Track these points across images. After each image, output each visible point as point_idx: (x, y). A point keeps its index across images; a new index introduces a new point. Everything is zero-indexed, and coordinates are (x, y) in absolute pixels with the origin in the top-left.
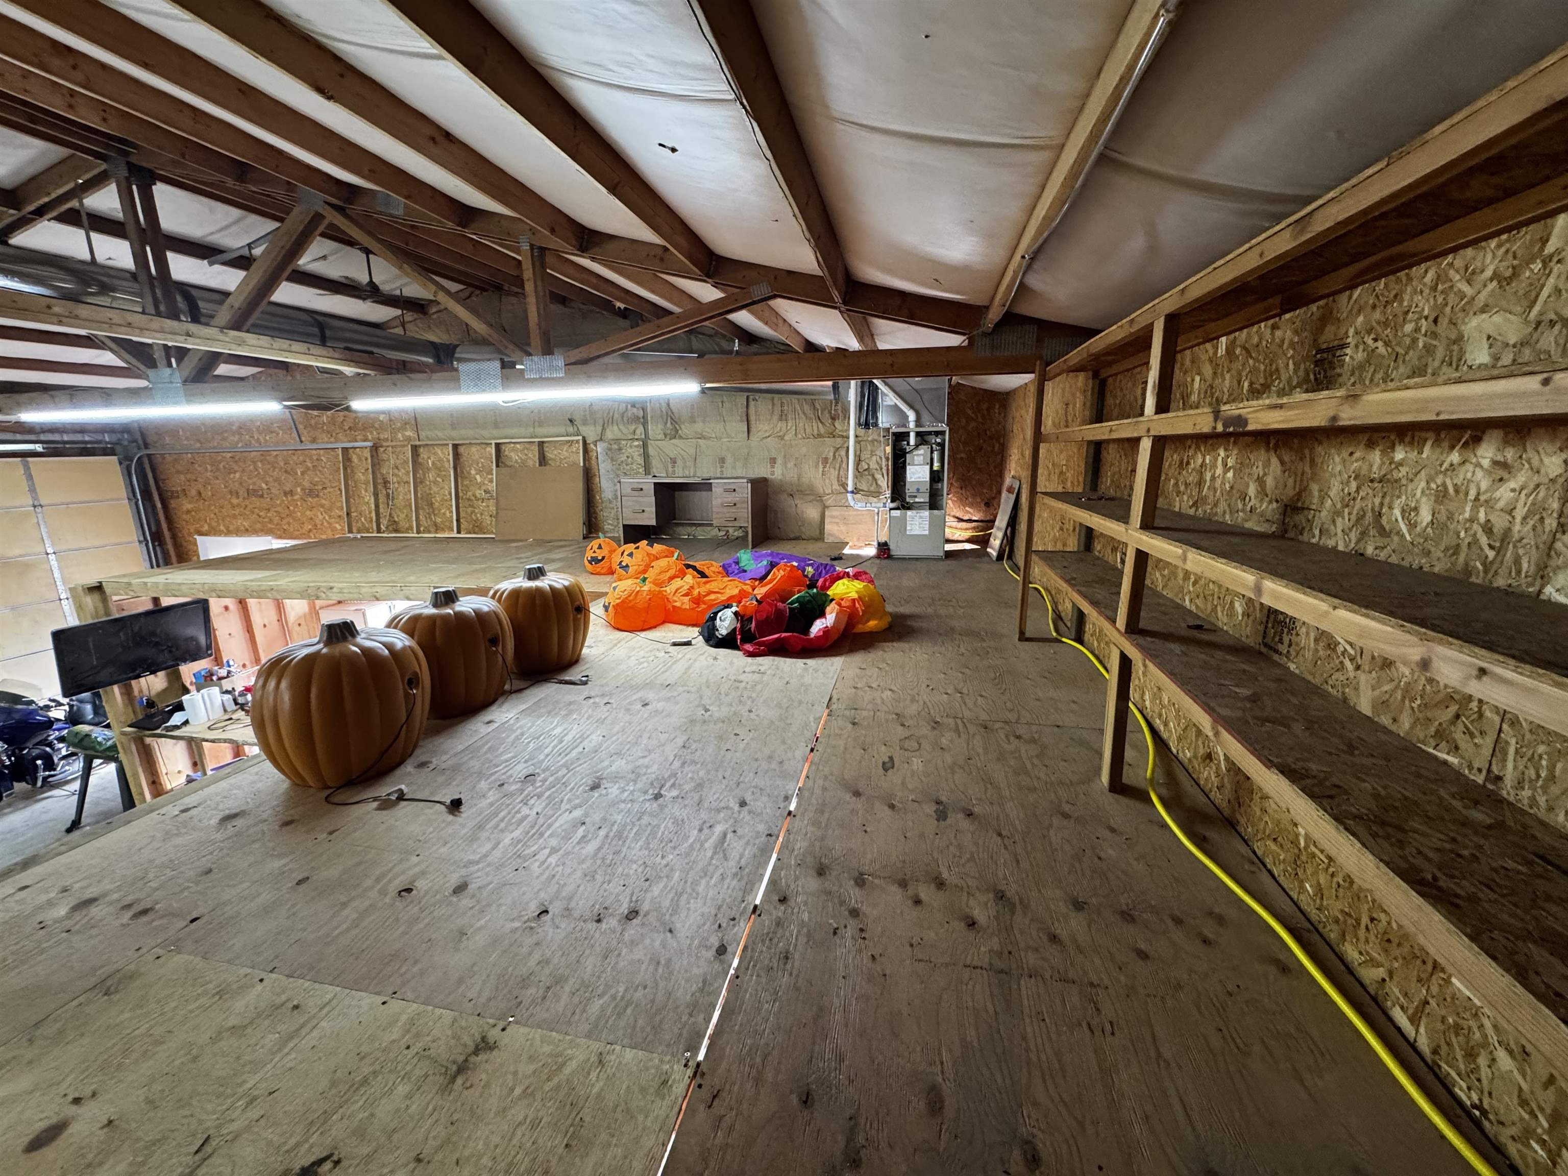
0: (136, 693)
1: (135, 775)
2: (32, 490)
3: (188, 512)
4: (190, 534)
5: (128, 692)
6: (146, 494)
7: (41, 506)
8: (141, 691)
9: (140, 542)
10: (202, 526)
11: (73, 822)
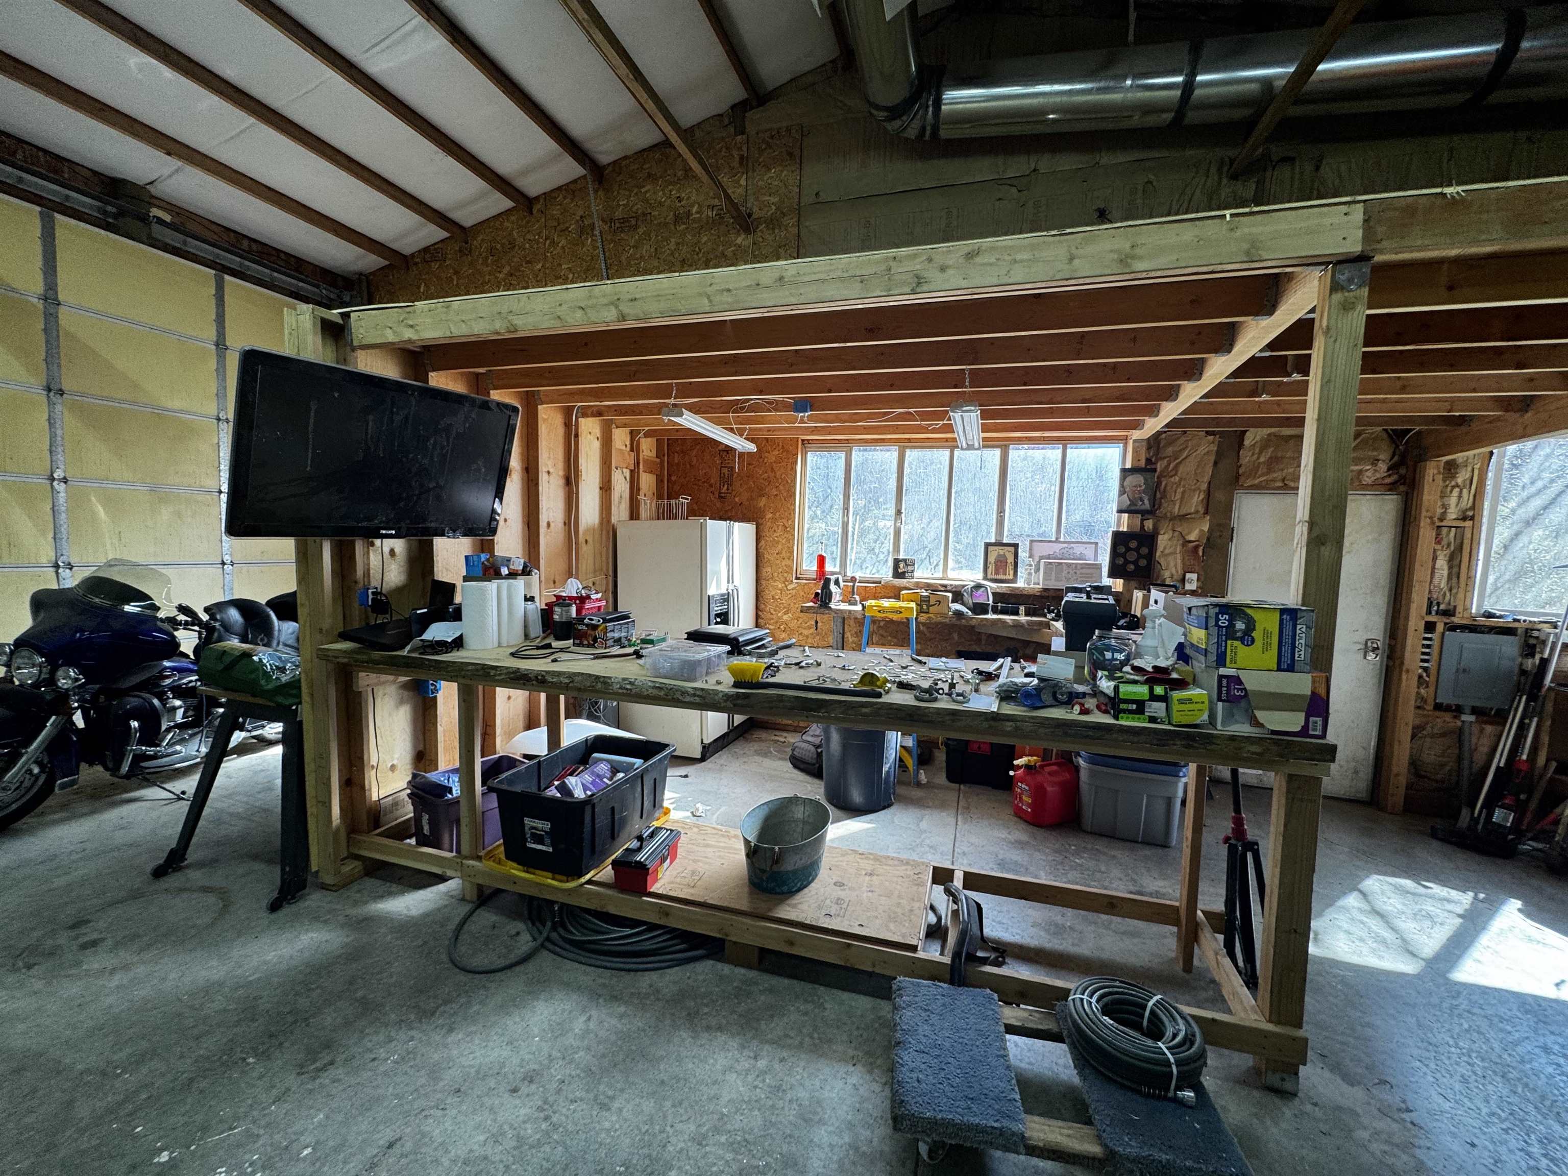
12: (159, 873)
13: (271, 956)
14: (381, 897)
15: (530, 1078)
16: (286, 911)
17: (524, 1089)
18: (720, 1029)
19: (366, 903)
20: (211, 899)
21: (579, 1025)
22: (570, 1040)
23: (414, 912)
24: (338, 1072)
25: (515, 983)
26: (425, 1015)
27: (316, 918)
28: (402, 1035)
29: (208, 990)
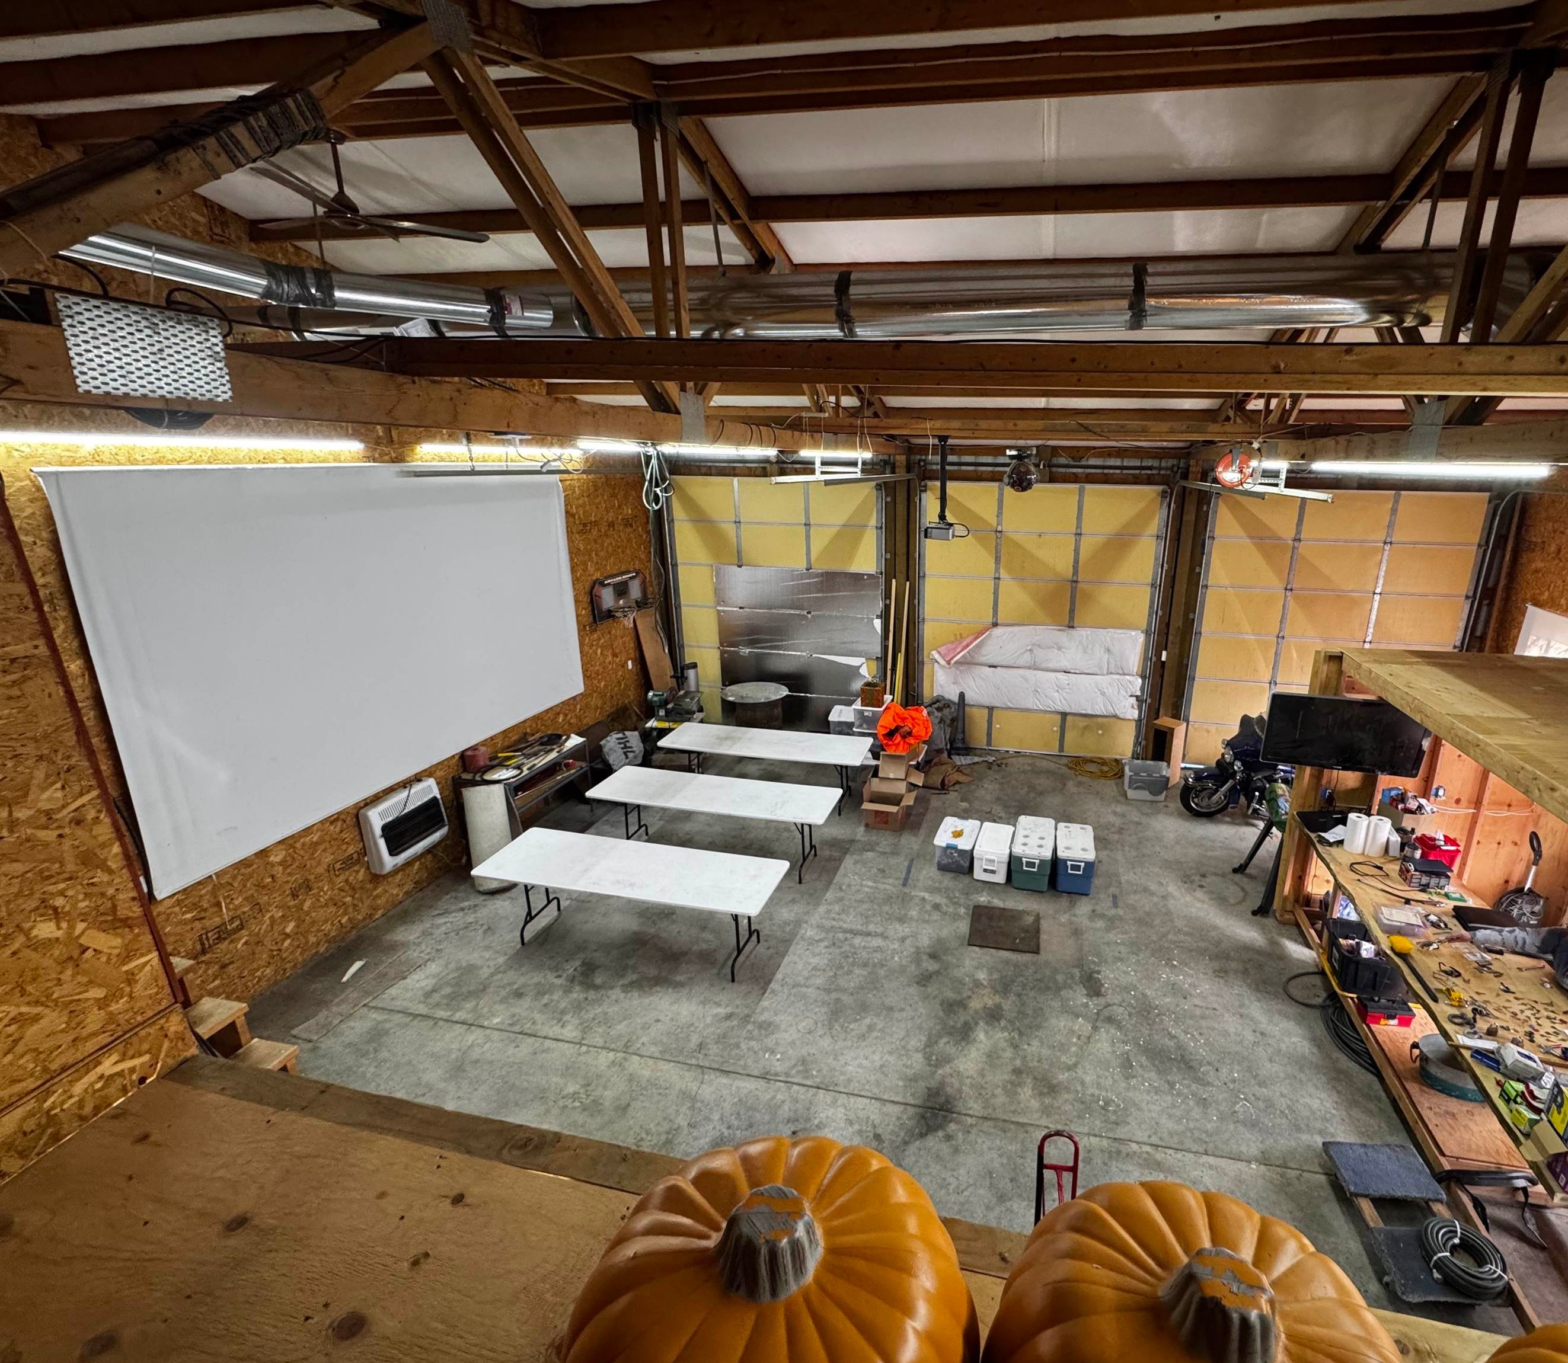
0: (1324, 781)
1: (1288, 861)
2: (1391, 526)
3: (1537, 571)
4: (1525, 601)
5: (1318, 777)
6: (1501, 540)
7: (1391, 543)
8: (1329, 782)
9: (1467, 597)
10: (1542, 593)
11: (1241, 866)
12: (1235, 871)
13: (1238, 931)
14: (1291, 939)
15: (1262, 1034)
16: (1258, 918)
17: (1258, 1034)
18: (1338, 1092)
19: (1283, 936)
20: (1241, 894)
21: (1294, 1039)
22: (1286, 1039)
23: (1295, 956)
24: (1222, 981)
25: (1293, 1009)
26: (1258, 990)
27: (1263, 929)
28: (1245, 988)
29: (1215, 928)
